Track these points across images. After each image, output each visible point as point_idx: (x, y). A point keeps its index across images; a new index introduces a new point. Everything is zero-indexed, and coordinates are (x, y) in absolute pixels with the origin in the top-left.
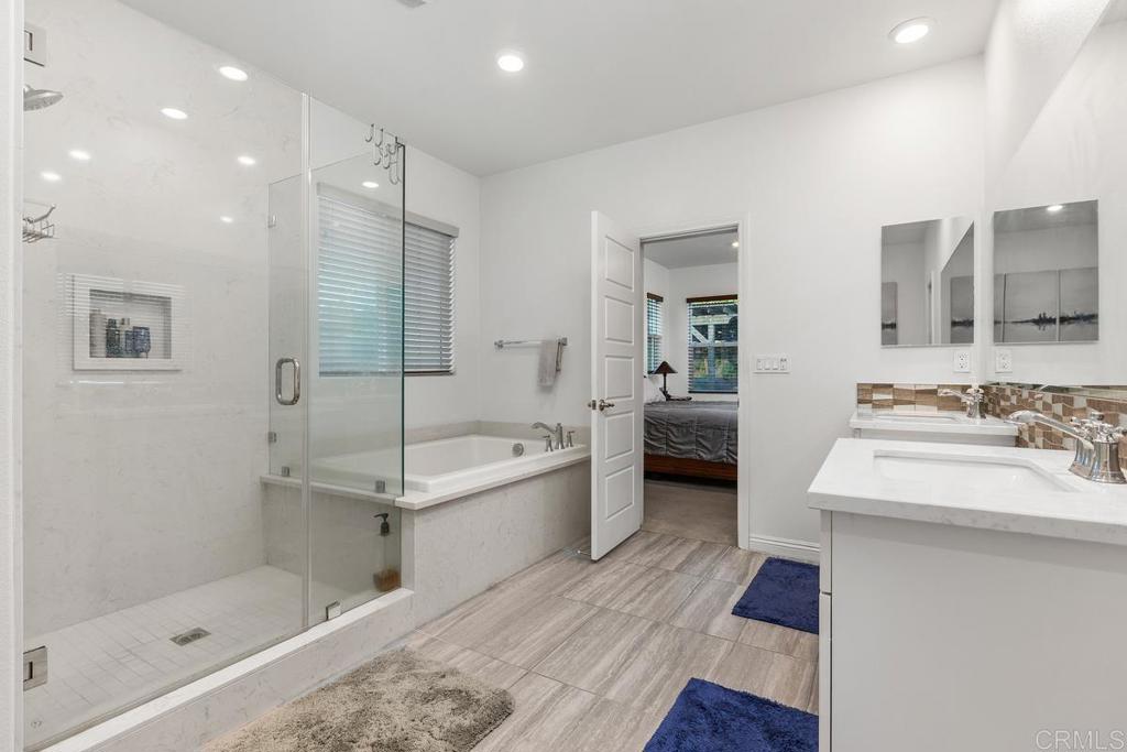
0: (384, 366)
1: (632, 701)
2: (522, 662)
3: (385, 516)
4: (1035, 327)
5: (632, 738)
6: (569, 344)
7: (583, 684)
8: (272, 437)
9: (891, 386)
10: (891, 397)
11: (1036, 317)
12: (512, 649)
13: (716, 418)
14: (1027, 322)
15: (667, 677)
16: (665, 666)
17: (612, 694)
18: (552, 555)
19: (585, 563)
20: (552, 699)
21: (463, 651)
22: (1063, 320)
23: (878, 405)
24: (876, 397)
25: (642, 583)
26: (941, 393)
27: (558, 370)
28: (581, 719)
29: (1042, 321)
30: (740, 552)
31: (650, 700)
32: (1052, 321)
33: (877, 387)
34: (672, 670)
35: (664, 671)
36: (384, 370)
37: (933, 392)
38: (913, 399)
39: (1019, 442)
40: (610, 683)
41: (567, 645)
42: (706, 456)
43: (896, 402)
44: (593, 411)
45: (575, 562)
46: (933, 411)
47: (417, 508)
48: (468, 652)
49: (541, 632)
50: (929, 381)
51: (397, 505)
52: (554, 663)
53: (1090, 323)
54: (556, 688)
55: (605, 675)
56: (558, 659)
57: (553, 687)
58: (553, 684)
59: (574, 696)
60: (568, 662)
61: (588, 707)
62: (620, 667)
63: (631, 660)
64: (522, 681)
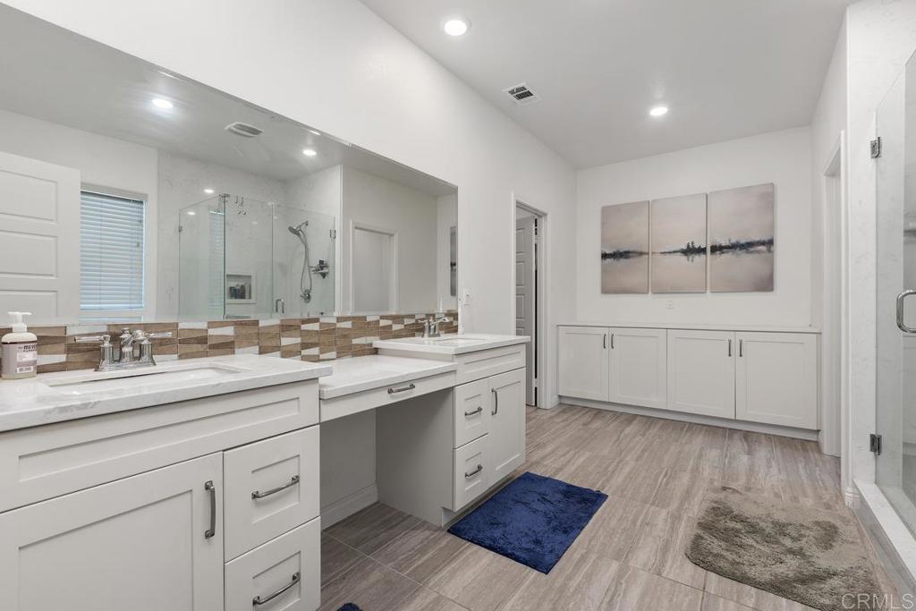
1: (597, 558)
4: (684, 258)
7: (643, 575)
11: (685, 247)
14: (674, 252)
15: (570, 578)
16: (572, 590)
17: (615, 566)
20: (663, 562)
22: (715, 249)
28: (631, 547)
29: (691, 251)
32: (702, 251)
34: (564, 587)
35: (573, 584)
53: (748, 252)
54: (665, 572)
55: (626, 582)
56: (685, 604)
57: (668, 573)
58: (671, 576)
59: (645, 565)
60: (671, 600)
61: (630, 555)
62: (616, 590)
63: (607, 600)
64: (703, 580)
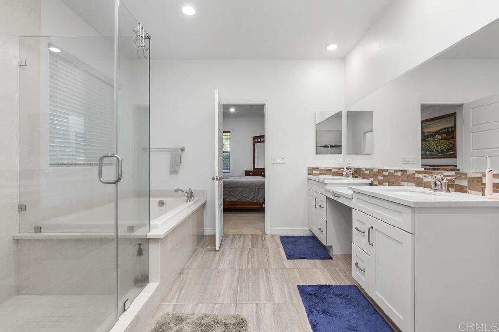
0: (82, 160)
1: (286, 301)
2: (230, 300)
3: (140, 245)
5: (300, 314)
6: (186, 150)
7: (263, 301)
8: (22, 208)
9: (318, 168)
10: (318, 172)
12: (219, 296)
13: (237, 183)
15: (289, 288)
16: (284, 284)
17: (277, 301)
18: (194, 252)
19: (213, 253)
20: (257, 312)
21: (197, 305)
23: (315, 175)
24: (314, 172)
25: (245, 255)
26: (333, 170)
27: (181, 163)
28: (276, 315)
29: (326, 147)
30: (267, 236)
31: (291, 299)
33: (314, 169)
34: (288, 285)
35: (286, 289)
36: (82, 163)
37: (331, 170)
38: (325, 172)
39: (371, 184)
40: (272, 297)
41: (241, 287)
42: (234, 200)
43: (320, 174)
44: (216, 181)
45: (208, 253)
46: (331, 177)
47: (163, 237)
48: (200, 305)
49: (225, 286)
50: (329, 166)
51: (148, 237)
52: (243, 297)
53: (340, 148)
54: (254, 306)
55: (267, 295)
56: (243, 295)
57: (253, 306)
58: (251, 305)
59: (264, 306)
60: (249, 294)
61: (274, 309)
62: (269, 290)
63: (271, 286)
64: (237, 308)
